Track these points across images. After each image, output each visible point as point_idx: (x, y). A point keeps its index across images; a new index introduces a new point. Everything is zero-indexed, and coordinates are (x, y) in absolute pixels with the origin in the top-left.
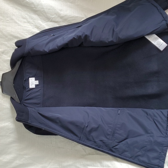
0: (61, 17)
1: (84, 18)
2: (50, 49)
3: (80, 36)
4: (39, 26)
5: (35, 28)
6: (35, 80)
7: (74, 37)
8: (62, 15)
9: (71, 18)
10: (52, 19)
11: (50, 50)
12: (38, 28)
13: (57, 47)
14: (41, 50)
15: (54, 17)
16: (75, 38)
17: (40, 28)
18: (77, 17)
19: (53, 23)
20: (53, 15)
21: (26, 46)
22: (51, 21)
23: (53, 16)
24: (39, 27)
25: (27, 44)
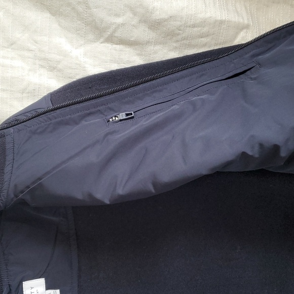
0: (155, 25)
1: (247, 27)
2: (121, 191)
3: (276, 148)
4: (59, 62)
5: (42, 66)
6: (48, 288)
7: (244, 154)
8: (158, 15)
9: (194, 26)
10: (115, 31)
11: (121, 197)
12: (53, 68)
13: (155, 184)
14: (79, 194)
15: (123, 25)
16: (250, 153)
17: (59, 70)
18: (222, 22)
19: (118, 47)
20: (117, 15)
21: (7, 169)
22: (110, 40)
23: (119, 20)
24: (60, 66)
25: (9, 158)
